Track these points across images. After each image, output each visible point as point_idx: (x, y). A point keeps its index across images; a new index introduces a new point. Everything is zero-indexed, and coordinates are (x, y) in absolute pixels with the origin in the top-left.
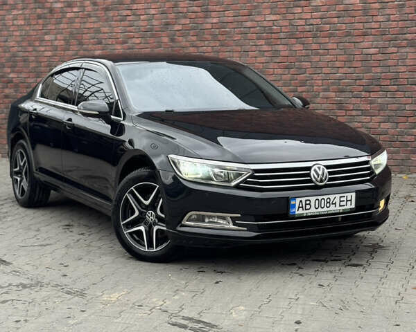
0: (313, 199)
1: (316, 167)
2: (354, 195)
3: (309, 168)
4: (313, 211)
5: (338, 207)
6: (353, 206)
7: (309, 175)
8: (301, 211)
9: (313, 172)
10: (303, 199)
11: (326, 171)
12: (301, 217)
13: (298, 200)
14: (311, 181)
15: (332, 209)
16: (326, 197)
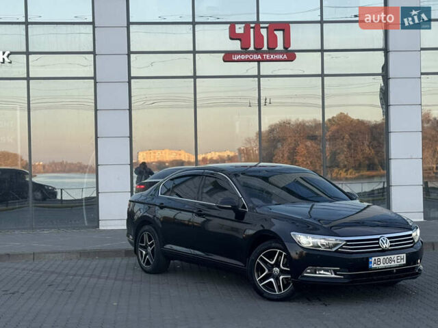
0: (382, 258)
1: (382, 238)
2: (405, 255)
3: (378, 239)
4: (382, 265)
5: (396, 263)
6: (405, 262)
7: (378, 243)
8: (375, 266)
9: (380, 241)
10: (376, 258)
11: (388, 241)
12: (375, 269)
13: (373, 259)
14: (380, 247)
15: (393, 264)
16: (389, 257)
